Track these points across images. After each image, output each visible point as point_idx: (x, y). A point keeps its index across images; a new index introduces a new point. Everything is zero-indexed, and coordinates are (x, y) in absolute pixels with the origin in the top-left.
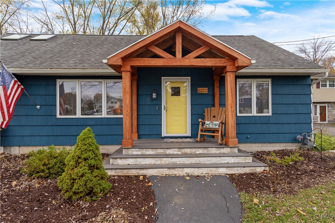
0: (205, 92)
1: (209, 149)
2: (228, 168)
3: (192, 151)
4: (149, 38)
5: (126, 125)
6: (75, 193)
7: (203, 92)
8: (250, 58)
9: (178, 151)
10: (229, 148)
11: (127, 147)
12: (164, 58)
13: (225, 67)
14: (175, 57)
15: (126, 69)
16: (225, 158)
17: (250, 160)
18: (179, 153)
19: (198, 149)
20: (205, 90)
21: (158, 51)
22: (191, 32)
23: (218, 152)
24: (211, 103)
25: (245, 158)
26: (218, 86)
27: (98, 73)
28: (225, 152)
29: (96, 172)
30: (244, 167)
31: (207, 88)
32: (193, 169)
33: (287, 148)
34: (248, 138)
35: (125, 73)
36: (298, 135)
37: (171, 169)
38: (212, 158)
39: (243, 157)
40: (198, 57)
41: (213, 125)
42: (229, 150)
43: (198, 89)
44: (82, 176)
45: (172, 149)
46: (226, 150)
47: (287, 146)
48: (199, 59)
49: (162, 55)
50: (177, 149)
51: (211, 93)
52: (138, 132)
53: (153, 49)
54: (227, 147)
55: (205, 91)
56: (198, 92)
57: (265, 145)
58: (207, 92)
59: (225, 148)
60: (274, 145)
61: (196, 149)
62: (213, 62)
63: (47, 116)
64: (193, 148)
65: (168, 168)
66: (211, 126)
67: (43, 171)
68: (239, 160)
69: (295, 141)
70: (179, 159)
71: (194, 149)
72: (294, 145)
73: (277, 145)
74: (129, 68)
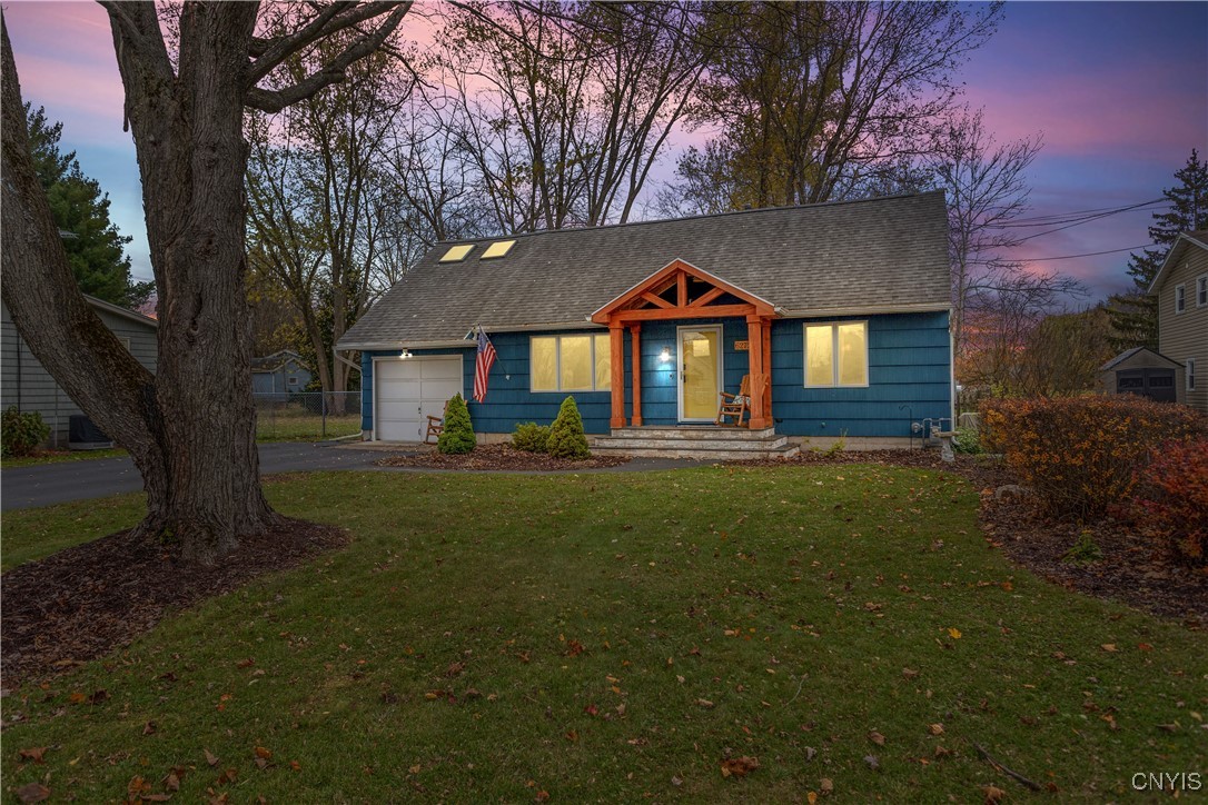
0: (746, 349)
6: (561, 451)
7: (744, 349)
12: (663, 308)
13: (744, 318)
14: (677, 307)
20: (745, 345)
21: (653, 299)
29: (577, 436)
34: (823, 427)
35: (614, 327)
40: (708, 304)
42: (750, 434)
43: (736, 342)
44: (566, 436)
47: (901, 444)
48: (707, 308)
49: (660, 305)
52: (642, 414)
53: (647, 297)
56: (736, 349)
57: (857, 440)
60: (874, 440)
67: (529, 444)
69: (912, 434)
73: (882, 440)
74: (618, 325)
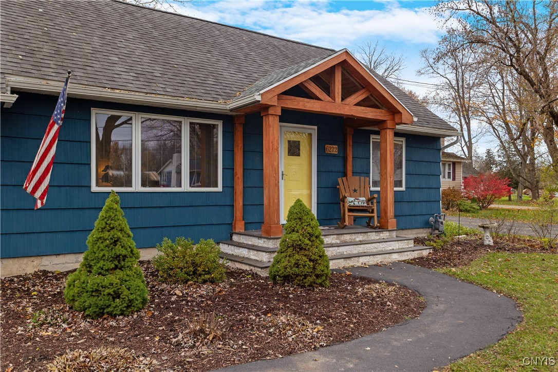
0: (334, 153)
1: (369, 234)
2: (400, 254)
3: (351, 237)
4: (312, 71)
5: (274, 201)
7: (332, 153)
8: (413, 115)
9: (336, 239)
10: (388, 232)
11: (276, 237)
12: (322, 100)
14: (333, 101)
15: (275, 112)
16: (391, 243)
17: (411, 244)
18: (338, 241)
19: (358, 234)
20: (333, 149)
21: (314, 89)
22: (358, 70)
23: (378, 238)
24: (341, 169)
25: (408, 241)
26: (351, 144)
27: (196, 107)
28: (384, 237)
30: (413, 251)
31: (337, 146)
32: (368, 257)
33: (418, 236)
35: (273, 118)
36: (430, 217)
37: (347, 259)
38: (378, 244)
39: (406, 241)
40: (358, 104)
41: (360, 203)
42: (388, 234)
43: (326, 146)
45: (330, 236)
46: (385, 235)
48: (359, 108)
49: (320, 96)
50: (335, 236)
51: (341, 155)
52: (243, 218)
53: (309, 85)
54: (386, 231)
55: (335, 150)
56: (326, 152)
58: (337, 153)
59: (384, 232)
61: (356, 235)
62: (373, 113)
63: (68, 188)
64: (353, 233)
65: (344, 258)
66: (356, 203)
68: (403, 244)
69: (427, 225)
70: (346, 247)
71: (353, 235)
72: (425, 232)
74: (279, 111)
